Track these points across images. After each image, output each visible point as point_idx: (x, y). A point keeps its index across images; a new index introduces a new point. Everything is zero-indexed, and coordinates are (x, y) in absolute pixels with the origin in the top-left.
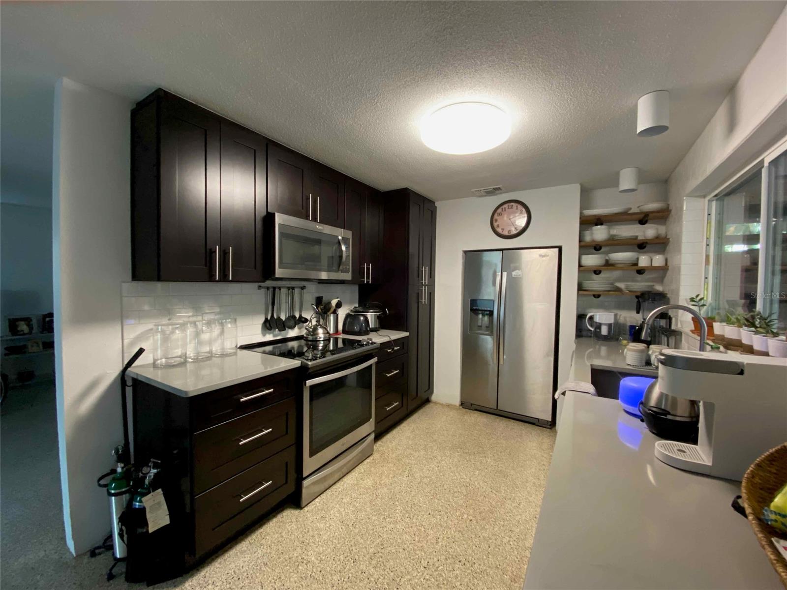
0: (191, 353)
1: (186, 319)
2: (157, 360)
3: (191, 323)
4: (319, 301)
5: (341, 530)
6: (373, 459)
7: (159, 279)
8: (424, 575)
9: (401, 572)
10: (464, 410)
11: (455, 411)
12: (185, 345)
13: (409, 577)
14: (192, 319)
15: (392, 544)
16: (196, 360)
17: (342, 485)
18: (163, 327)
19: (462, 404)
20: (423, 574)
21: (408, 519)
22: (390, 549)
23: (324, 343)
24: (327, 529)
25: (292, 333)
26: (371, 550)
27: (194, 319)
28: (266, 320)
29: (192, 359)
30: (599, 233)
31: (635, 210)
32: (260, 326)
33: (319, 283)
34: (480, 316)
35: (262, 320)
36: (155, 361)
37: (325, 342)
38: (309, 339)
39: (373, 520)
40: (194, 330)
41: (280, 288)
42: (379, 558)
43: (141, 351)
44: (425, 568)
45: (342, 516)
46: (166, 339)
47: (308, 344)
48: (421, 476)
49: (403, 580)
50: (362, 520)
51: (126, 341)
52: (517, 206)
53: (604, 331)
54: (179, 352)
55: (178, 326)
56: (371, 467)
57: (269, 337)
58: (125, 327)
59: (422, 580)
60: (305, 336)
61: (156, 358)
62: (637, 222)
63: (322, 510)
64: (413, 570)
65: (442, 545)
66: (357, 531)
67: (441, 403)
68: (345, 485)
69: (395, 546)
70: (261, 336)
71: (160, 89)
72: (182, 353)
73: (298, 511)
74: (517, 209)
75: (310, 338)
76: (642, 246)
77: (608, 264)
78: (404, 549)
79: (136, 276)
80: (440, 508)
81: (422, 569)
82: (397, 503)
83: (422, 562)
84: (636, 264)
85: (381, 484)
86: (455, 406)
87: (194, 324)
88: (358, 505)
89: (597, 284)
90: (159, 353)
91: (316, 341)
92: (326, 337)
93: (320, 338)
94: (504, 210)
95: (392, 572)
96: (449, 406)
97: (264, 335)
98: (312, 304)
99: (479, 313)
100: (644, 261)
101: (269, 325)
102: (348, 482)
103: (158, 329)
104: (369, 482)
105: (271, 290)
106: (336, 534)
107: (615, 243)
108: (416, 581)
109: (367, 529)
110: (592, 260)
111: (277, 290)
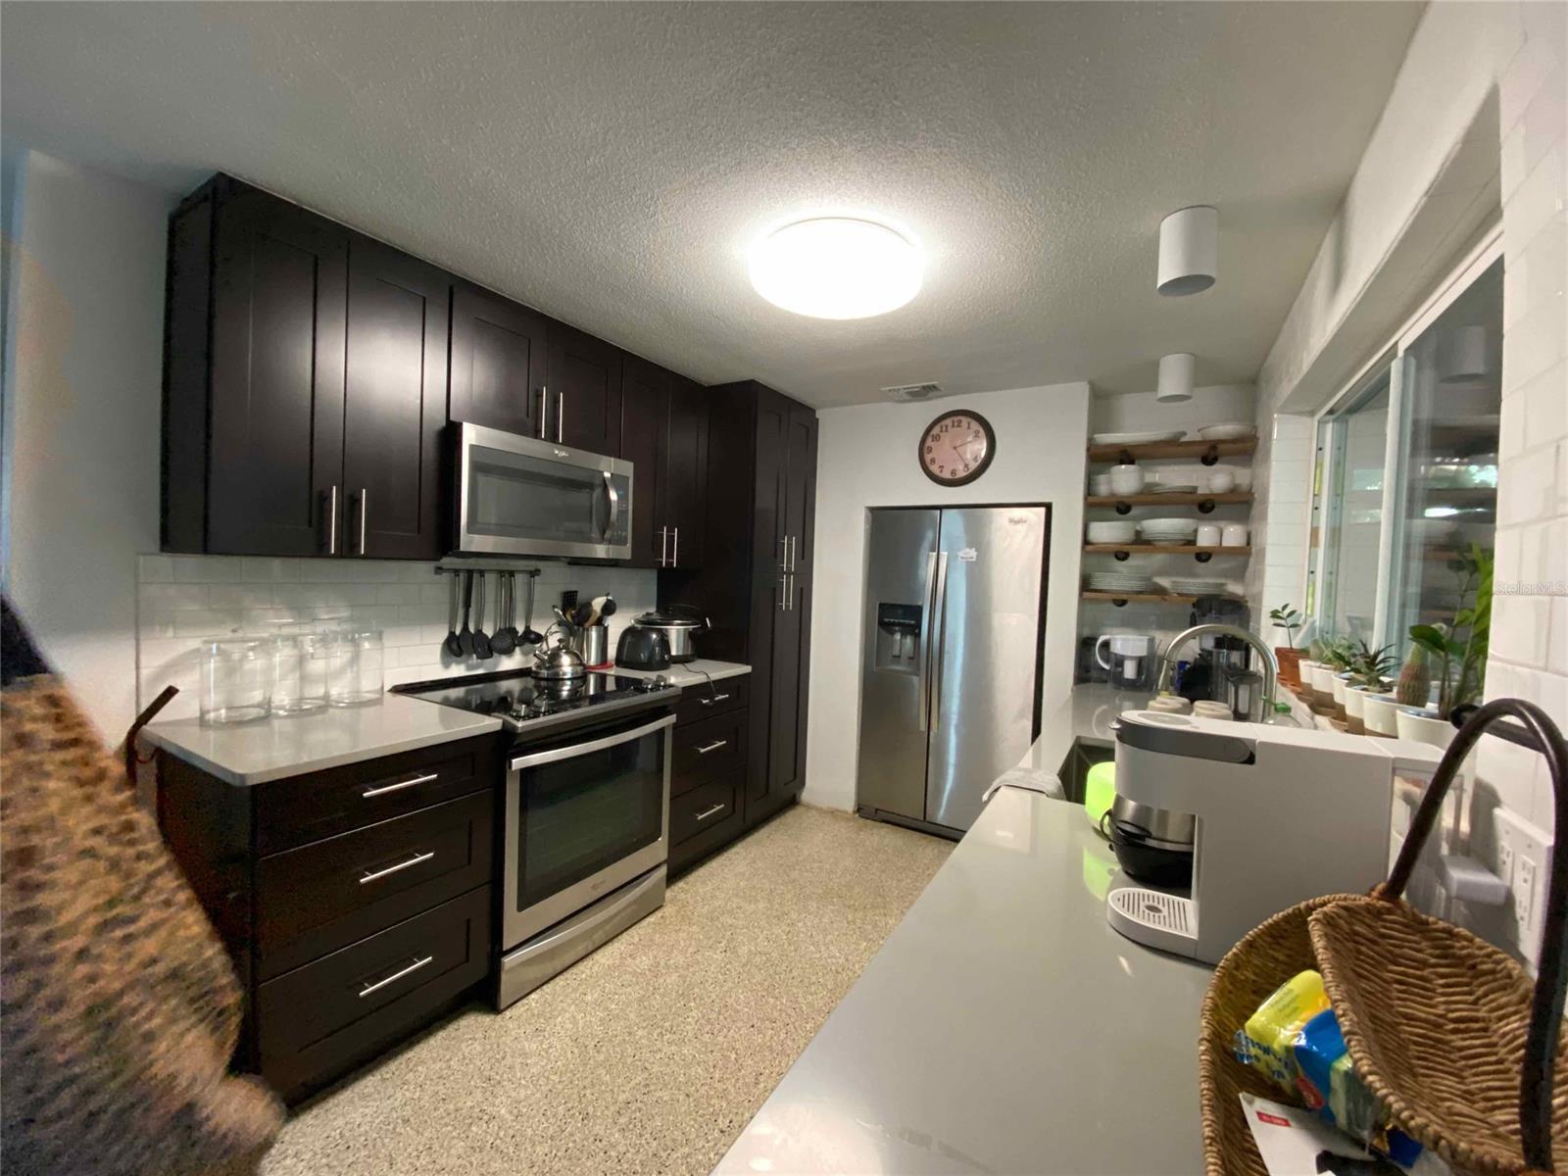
0: (283, 698)
1: (275, 631)
2: (208, 712)
3: (286, 638)
4: (569, 600)
5: (569, 1055)
6: (662, 917)
7: (206, 549)
8: (717, 1147)
9: (674, 1140)
10: (862, 821)
11: (843, 823)
12: (269, 684)
13: (686, 1150)
14: (286, 631)
15: (665, 1085)
16: (298, 712)
17: (589, 967)
18: (222, 646)
19: (861, 810)
20: (716, 1145)
21: (707, 1036)
22: (660, 1094)
23: (572, 683)
24: (543, 1053)
25: (508, 663)
26: (622, 1097)
27: (296, 630)
28: (452, 634)
29: (286, 711)
30: (1124, 480)
31: (1192, 436)
32: (437, 649)
33: (569, 564)
34: (898, 636)
35: (444, 635)
36: (203, 713)
37: (575, 682)
38: (542, 676)
39: (637, 1037)
40: (295, 652)
41: (482, 573)
42: (635, 1112)
43: (170, 692)
44: (722, 1132)
45: (578, 1028)
46: (231, 669)
47: (540, 686)
48: (750, 951)
49: (675, 1156)
50: (616, 1036)
51: (145, 673)
52: (969, 423)
53: (1129, 671)
54: (257, 696)
55: (252, 644)
56: (655, 931)
57: (458, 671)
58: (144, 646)
59: (712, 1155)
60: (534, 669)
61: (206, 708)
62: (1200, 459)
63: (539, 1016)
64: (697, 1136)
65: (765, 1087)
66: (601, 1057)
67: (819, 805)
68: (596, 968)
69: (671, 1089)
70: (439, 666)
71: (221, 175)
72: (265, 698)
73: (492, 1017)
74: (969, 428)
75: (544, 673)
76: (1206, 507)
77: (1141, 541)
78: (687, 1095)
79: (169, 541)
80: (776, 1014)
81: (717, 1134)
82: (692, 1004)
83: (720, 1121)
84: (1192, 542)
85: (667, 966)
86: (846, 813)
87: (294, 640)
88: (613, 1006)
89: (1118, 578)
90: (213, 699)
91: (556, 680)
92: (577, 672)
93: (564, 674)
94: (944, 429)
95: (655, 1139)
96: (835, 813)
97: (446, 665)
98: (554, 607)
99: (896, 631)
100: (1206, 535)
101: (455, 647)
102: (602, 961)
103: (211, 649)
104: (644, 962)
105: (462, 576)
106: (559, 1063)
107: (1155, 500)
108: (700, 1157)
109: (622, 1055)
110: (1108, 532)
111: (476, 576)
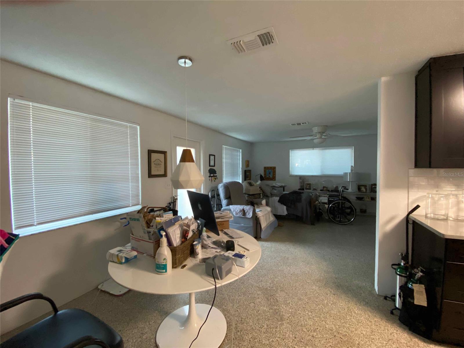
0: (452, 214)
1: (449, 192)
2: (428, 214)
3: (453, 195)
7: (430, 167)
12: (447, 208)
14: (453, 193)
16: (457, 220)
18: (433, 195)
27: (456, 193)
29: (453, 218)
40: (456, 200)
43: (418, 207)
46: (434, 203)
51: (410, 200)
54: (443, 212)
55: (443, 196)
58: (410, 193)
61: (427, 213)
71: (431, 58)
72: (445, 213)
79: (417, 166)
87: (456, 195)
90: (429, 210)
103: (429, 196)
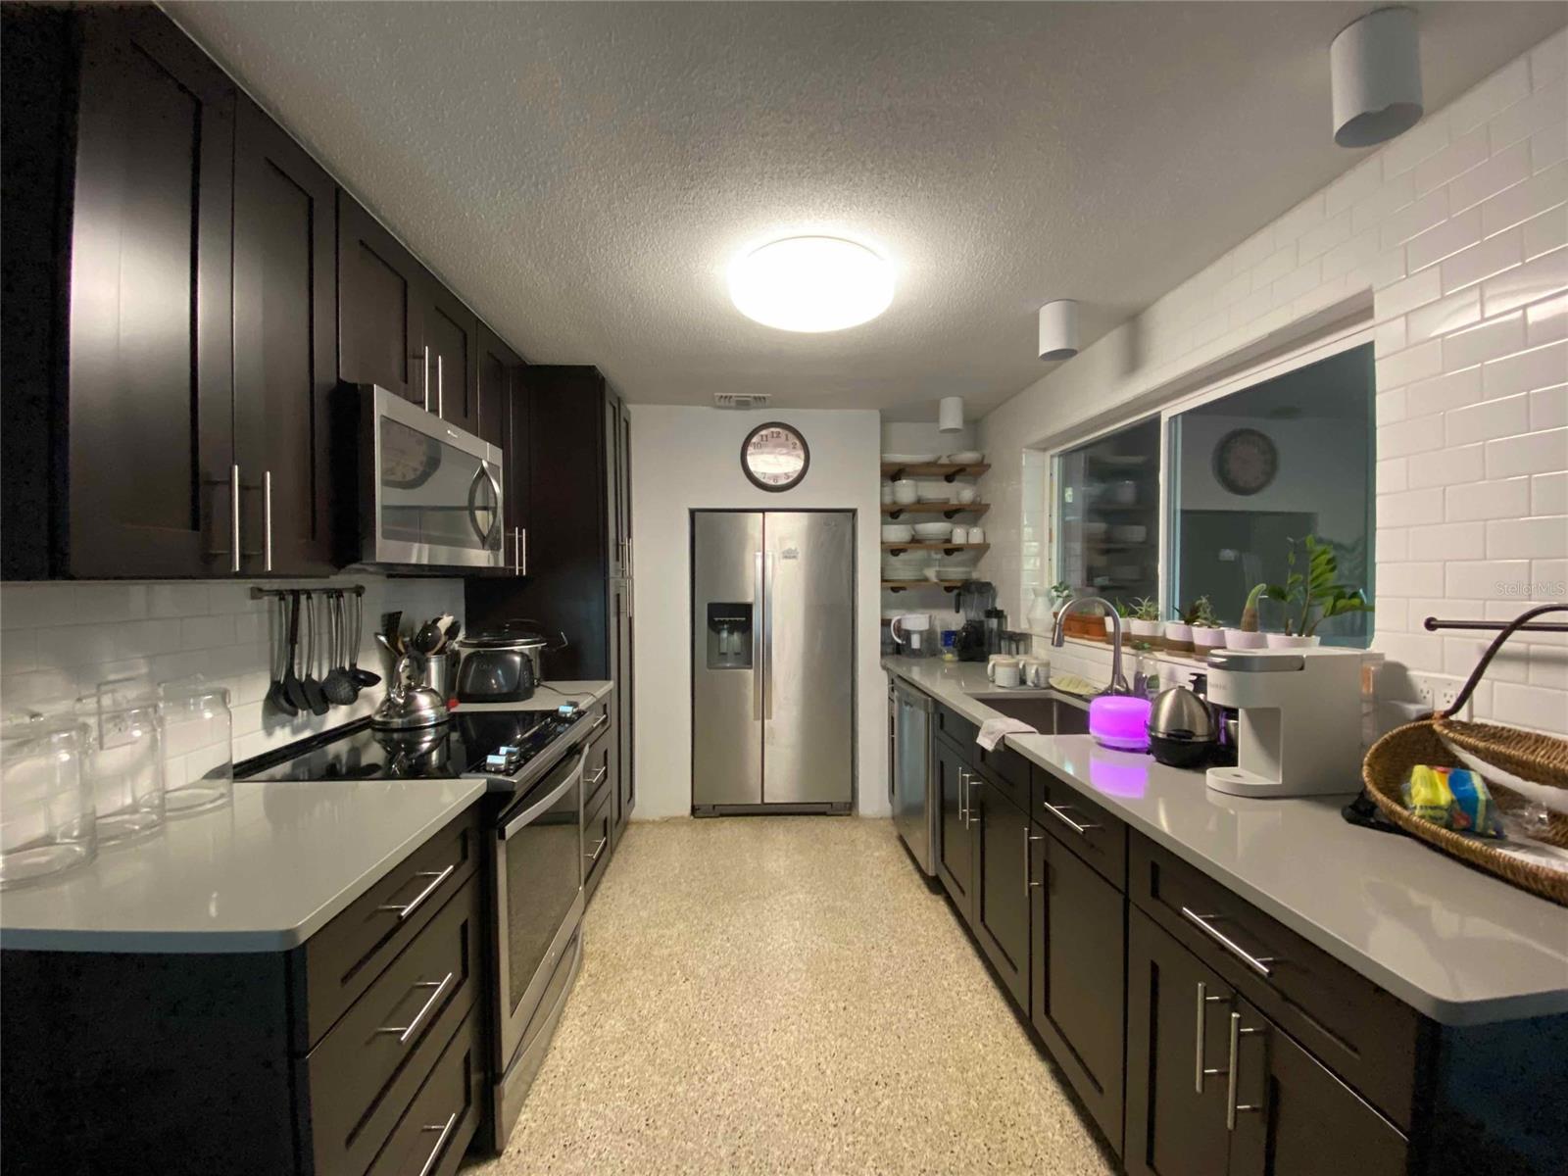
4: (392, 624)
5: (630, 1149)
6: (590, 976)
8: (843, 1140)
9: (805, 1157)
10: (699, 821)
11: (685, 828)
13: (822, 1158)
15: (752, 1119)
17: (559, 1056)
19: (694, 811)
20: (840, 1139)
21: (745, 1058)
22: (753, 1129)
23: (436, 732)
24: (597, 1163)
25: (336, 717)
26: (723, 1152)
28: (275, 684)
30: (906, 491)
31: (944, 461)
32: (260, 705)
33: (390, 576)
34: (725, 634)
35: (263, 687)
37: (440, 728)
38: (395, 726)
39: (681, 1094)
41: (309, 594)
42: (747, 1158)
44: (835, 1126)
45: (610, 1120)
47: (392, 740)
48: (710, 970)
49: (819, 1168)
50: (660, 1105)
52: (787, 436)
53: (916, 643)
56: (597, 993)
57: (283, 738)
59: (846, 1149)
60: (378, 718)
62: (943, 478)
63: (552, 1131)
64: (820, 1142)
65: (832, 1072)
66: (666, 1132)
67: (651, 819)
68: (569, 1056)
69: (759, 1119)
70: (261, 734)
73: (495, 1163)
74: (787, 439)
75: (397, 722)
76: (950, 513)
77: (916, 541)
78: (778, 1116)
80: (784, 1011)
81: (833, 1131)
82: (704, 1039)
83: (824, 1119)
84: (949, 541)
85: (644, 1018)
86: (682, 817)
88: (627, 1081)
89: (903, 569)
91: (415, 729)
92: (441, 716)
93: (427, 720)
94: (764, 438)
95: (789, 1168)
96: (668, 822)
97: (269, 729)
98: (377, 634)
99: (724, 629)
100: (959, 536)
101: (287, 697)
102: (568, 1044)
104: (615, 1025)
105: (290, 598)
106: (626, 1162)
107: (923, 509)
108: (839, 1156)
109: (684, 1118)
110: (898, 533)
111: (303, 598)
